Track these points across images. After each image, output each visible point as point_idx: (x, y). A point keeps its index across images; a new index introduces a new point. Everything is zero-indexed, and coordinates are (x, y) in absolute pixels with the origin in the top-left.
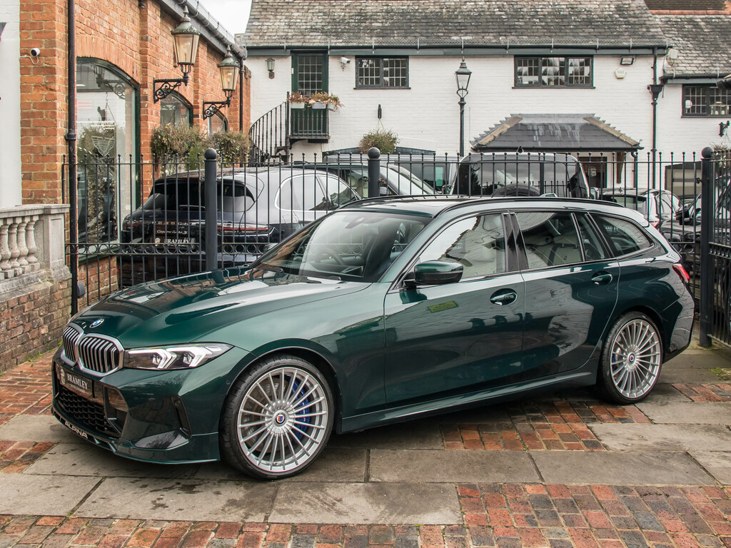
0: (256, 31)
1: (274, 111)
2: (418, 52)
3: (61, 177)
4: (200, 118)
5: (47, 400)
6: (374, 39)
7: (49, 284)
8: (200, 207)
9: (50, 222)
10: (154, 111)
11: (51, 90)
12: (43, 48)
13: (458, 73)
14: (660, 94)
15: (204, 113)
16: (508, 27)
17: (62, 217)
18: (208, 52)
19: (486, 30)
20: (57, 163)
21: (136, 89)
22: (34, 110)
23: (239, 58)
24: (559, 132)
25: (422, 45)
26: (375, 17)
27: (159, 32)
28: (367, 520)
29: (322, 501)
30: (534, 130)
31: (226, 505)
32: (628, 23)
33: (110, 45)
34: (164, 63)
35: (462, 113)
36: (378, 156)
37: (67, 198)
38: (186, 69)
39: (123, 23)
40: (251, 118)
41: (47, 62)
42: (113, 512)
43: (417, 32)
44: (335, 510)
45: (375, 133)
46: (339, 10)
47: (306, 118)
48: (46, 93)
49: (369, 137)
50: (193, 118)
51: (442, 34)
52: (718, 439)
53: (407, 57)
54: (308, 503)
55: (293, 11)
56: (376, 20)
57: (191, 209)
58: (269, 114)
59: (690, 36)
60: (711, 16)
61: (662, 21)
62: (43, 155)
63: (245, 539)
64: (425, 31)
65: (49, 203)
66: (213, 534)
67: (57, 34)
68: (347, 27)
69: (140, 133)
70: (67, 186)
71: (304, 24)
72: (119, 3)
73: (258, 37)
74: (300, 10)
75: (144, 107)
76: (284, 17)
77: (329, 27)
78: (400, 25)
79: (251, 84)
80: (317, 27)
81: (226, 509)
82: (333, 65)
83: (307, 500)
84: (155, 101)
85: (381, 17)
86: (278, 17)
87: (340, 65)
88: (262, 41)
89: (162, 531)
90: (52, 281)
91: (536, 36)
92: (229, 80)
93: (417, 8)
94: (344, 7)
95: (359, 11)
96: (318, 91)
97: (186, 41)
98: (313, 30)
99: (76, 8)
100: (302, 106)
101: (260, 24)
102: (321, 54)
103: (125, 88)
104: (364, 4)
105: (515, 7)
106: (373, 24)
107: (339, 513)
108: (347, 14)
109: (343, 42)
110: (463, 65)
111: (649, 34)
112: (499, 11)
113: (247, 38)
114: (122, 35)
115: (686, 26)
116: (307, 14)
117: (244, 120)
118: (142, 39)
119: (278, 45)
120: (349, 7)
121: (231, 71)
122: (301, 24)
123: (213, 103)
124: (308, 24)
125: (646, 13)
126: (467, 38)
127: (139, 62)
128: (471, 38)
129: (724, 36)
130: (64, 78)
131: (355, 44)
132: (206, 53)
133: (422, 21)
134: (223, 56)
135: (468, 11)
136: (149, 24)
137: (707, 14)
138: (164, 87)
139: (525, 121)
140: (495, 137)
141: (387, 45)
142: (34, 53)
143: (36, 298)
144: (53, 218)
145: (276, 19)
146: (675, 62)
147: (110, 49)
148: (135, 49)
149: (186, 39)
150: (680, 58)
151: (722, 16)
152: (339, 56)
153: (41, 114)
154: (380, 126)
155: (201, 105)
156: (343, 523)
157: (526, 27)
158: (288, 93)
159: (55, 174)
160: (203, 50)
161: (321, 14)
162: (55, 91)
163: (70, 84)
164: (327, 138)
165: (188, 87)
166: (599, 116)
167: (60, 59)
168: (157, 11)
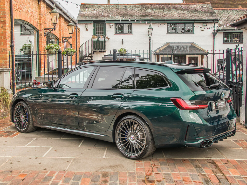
0: (81, 15)
1: (88, 42)
2: (135, 22)
3: (9, 59)
4: (61, 43)
6: (121, 17)
9: (4, 74)
10: (44, 39)
11: (4, 29)
12: (1, 14)
13: (148, 29)
14: (216, 36)
15: (63, 41)
16: (165, 14)
17: (9, 72)
18: (64, 20)
19: (158, 15)
20: (7, 54)
21: (37, 32)
23: (75, 23)
24: (182, 48)
25: (137, 20)
26: (121, 10)
27: (45, 12)
30: (174, 48)
32: (205, 12)
34: (48, 23)
35: (150, 42)
37: (11, 66)
38: (55, 25)
39: (32, 8)
40: (80, 44)
41: (3, 19)
43: (135, 15)
46: (109, 8)
47: (98, 44)
50: (59, 43)
51: (143, 16)
53: (132, 24)
58: (86, 43)
59: (226, 16)
61: (217, 12)
62: (2, 52)
63: (57, 177)
64: (138, 15)
65: (4, 68)
66: (46, 175)
67: (6, 10)
69: (39, 47)
70: (11, 62)
71: (98, 13)
72: (31, 2)
73: (82, 17)
74: (96, 8)
75: (40, 38)
76: (91, 11)
77: (106, 14)
78: (129, 13)
79: (80, 33)
82: (107, 26)
84: (44, 36)
85: (123, 11)
86: (89, 10)
87: (109, 26)
88: (84, 18)
89: (28, 174)
91: (175, 16)
92: (71, 30)
93: (135, 7)
95: (116, 8)
99: (14, 2)
100: (96, 40)
101: (83, 13)
102: (103, 23)
103: (34, 31)
104: (118, 6)
105: (168, 7)
108: (112, 10)
109: (110, 19)
110: (150, 26)
111: (212, 16)
112: (163, 8)
113: (79, 17)
114: (32, 13)
115: (225, 13)
117: (77, 44)
118: (39, 15)
119: (89, 19)
120: (113, 7)
121: (72, 27)
123: (66, 38)
125: (212, 9)
126: (152, 17)
127: (39, 22)
130: (9, 25)
131: (115, 19)
133: (137, 12)
134: (69, 22)
135: (152, 8)
136: (42, 10)
137: (232, 9)
138: (47, 31)
139: (171, 45)
140: (161, 50)
141: (125, 19)
144: (5, 72)
146: (221, 25)
147: (27, 17)
148: (37, 18)
149: (55, 15)
150: (223, 24)
151: (237, 10)
152: (109, 23)
153: (1, 37)
154: (123, 46)
155: (62, 39)
157: (171, 13)
158: (92, 35)
159: (7, 58)
160: (62, 20)
161: (104, 9)
162: (6, 29)
163: (11, 28)
164: (105, 50)
165: (57, 32)
166: (195, 43)
167: (7, 18)
168: (45, 5)
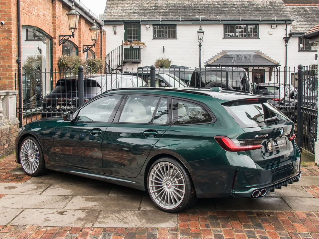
0: (108, 13)
1: (116, 49)
2: (180, 23)
3: (14, 79)
4: (82, 52)
5: (5, 176)
6: (161, 17)
7: (9, 126)
8: (76, 91)
9: (9, 99)
10: (59, 49)
11: (10, 40)
12: (6, 21)
13: (198, 32)
14: (289, 41)
15: (83, 50)
16: (221, 11)
17: (15, 96)
18: (85, 22)
19: (211, 13)
20: (13, 72)
21: (51, 40)
22: (2, 49)
23: (100, 25)
24: (243, 58)
25: (182, 19)
26: (162, 7)
27: (61, 14)
28: (137, 226)
29: (118, 218)
30: (232, 57)
31: (77, 220)
32: (275, 10)
33: (38, 20)
34: (64, 28)
35: (200, 50)
36: (155, 69)
37: (17, 88)
38: (73, 30)
39: (44, 10)
40: (106, 52)
41: (8, 27)
42: (27, 223)
43: (180, 14)
44: (123, 222)
45: (161, 59)
46: (146, 4)
47: (130, 52)
48: (7, 41)
49: (159, 61)
50: (78, 52)
51: (191, 15)
52: (296, 192)
53: (176, 25)
54: (112, 219)
55: (125, 4)
56: (162, 8)
57: (72, 92)
58: (114, 50)
59: (302, 15)
60: (312, 6)
61: (290, 9)
62: (6, 69)
63: (82, 234)
64: (184, 13)
65: (9, 90)
66: (69, 232)
67: (12, 15)
68: (149, 12)
69: (53, 59)
70: (17, 82)
71: (130, 10)
72: (42, 1)
73: (109, 16)
74: (128, 4)
75: (54, 47)
76: (121, 7)
77: (141, 12)
78: (173, 10)
79: (106, 37)
80: (136, 11)
81: (76, 221)
82: (143, 28)
83: (112, 218)
84: (60, 45)
85: (164, 7)
86: (119, 7)
87: (146, 29)
88: (111, 18)
89: (47, 231)
90: (10, 125)
91: (233, 15)
92: (94, 35)
93: (180, 3)
94: (148, 3)
95: (155, 4)
96: (136, 40)
97: (73, 18)
98: (134, 13)
99: (21, 3)
100: (128, 47)
101: (110, 10)
102: (137, 24)
103: (46, 39)
104: (157, 1)
105: (224, 2)
106: (161, 10)
107: (125, 223)
108: (149, 6)
109: (147, 18)
110: (200, 29)
111: (284, 14)
112: (217, 4)
113: (104, 16)
114: (44, 15)
115: (301, 11)
116: (131, 6)
117: (102, 53)
118: (53, 17)
119: (118, 19)
120: (150, 3)
121: (95, 31)
122: (129, 10)
123: (87, 46)
124: (132, 10)
125: (283, 5)
126: (202, 16)
127: (52, 27)
128: (204, 16)
129: (318, 15)
130: (16, 34)
131: (152, 19)
132: (84, 24)
133: (183, 9)
134: (91, 24)
135: (203, 4)
136: (57, 11)
137: (311, 6)
138: (63, 39)
139: (228, 54)
140: (215, 61)
141: (166, 19)
142: (2, 23)
143: (2, 132)
144: (10, 96)
145: (117, 8)
146: (296, 27)
147: (38, 22)
148: (50, 21)
149: (73, 17)
150: (298, 25)
151: (317, 6)
152: (145, 25)
153: (5, 51)
154: (164, 56)
155: (82, 47)
156: (126, 227)
157: (229, 11)
158: (122, 41)
159: (12, 77)
160: (83, 22)
161: (138, 6)
162: (12, 40)
163: (18, 37)
164: (140, 61)
165: (76, 39)
166: (261, 51)
167: (14, 26)
168: (60, 5)
